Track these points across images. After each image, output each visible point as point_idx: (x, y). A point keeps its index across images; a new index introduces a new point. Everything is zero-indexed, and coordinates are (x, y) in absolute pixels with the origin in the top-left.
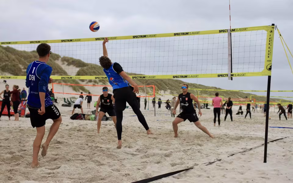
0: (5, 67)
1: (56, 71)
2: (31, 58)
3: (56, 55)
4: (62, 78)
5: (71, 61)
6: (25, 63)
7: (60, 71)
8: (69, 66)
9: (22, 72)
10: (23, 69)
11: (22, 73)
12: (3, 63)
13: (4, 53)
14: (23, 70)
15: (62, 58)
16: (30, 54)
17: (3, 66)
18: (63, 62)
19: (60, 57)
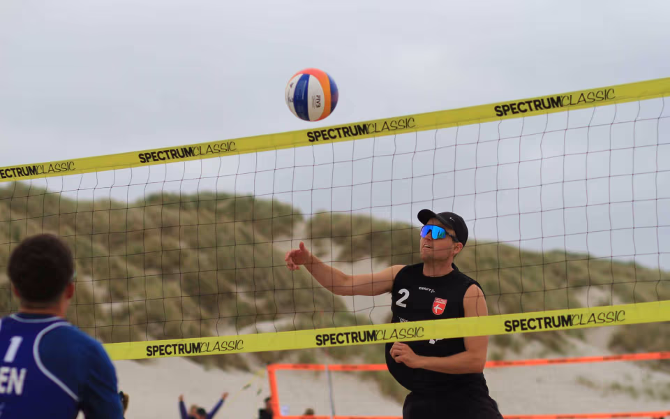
1: (282, 297)
2: (142, 235)
3: (276, 207)
5: (359, 236)
6: (115, 267)
7: (305, 294)
8: (352, 262)
9: (100, 316)
10: (109, 300)
11: (100, 323)
14: (105, 307)
15: (311, 225)
16: (139, 215)
19: (299, 216)
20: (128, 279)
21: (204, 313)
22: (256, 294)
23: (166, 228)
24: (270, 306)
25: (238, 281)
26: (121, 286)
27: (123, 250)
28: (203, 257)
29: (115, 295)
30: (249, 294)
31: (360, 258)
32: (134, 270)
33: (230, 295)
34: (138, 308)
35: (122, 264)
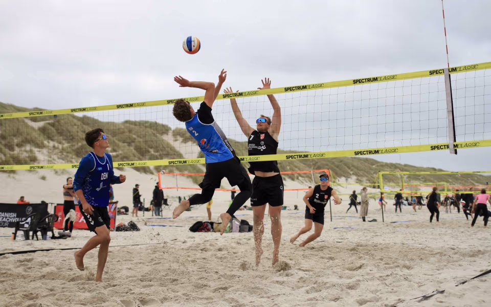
0: (82, 149)
1: (165, 153)
2: (123, 133)
3: (163, 126)
4: (170, 163)
6: (114, 142)
7: (171, 152)
8: (185, 143)
12: (78, 144)
13: (80, 127)
15: (174, 131)
17: (78, 149)
18: (175, 137)
19: (170, 129)
20: (118, 146)
21: (141, 157)
22: (157, 151)
23: (130, 131)
24: (160, 155)
25: (151, 148)
26: (116, 148)
27: (116, 137)
28: (141, 140)
29: (114, 150)
30: (154, 151)
31: (188, 141)
32: (121, 144)
33: (149, 152)
34: (121, 154)
35: (117, 142)
